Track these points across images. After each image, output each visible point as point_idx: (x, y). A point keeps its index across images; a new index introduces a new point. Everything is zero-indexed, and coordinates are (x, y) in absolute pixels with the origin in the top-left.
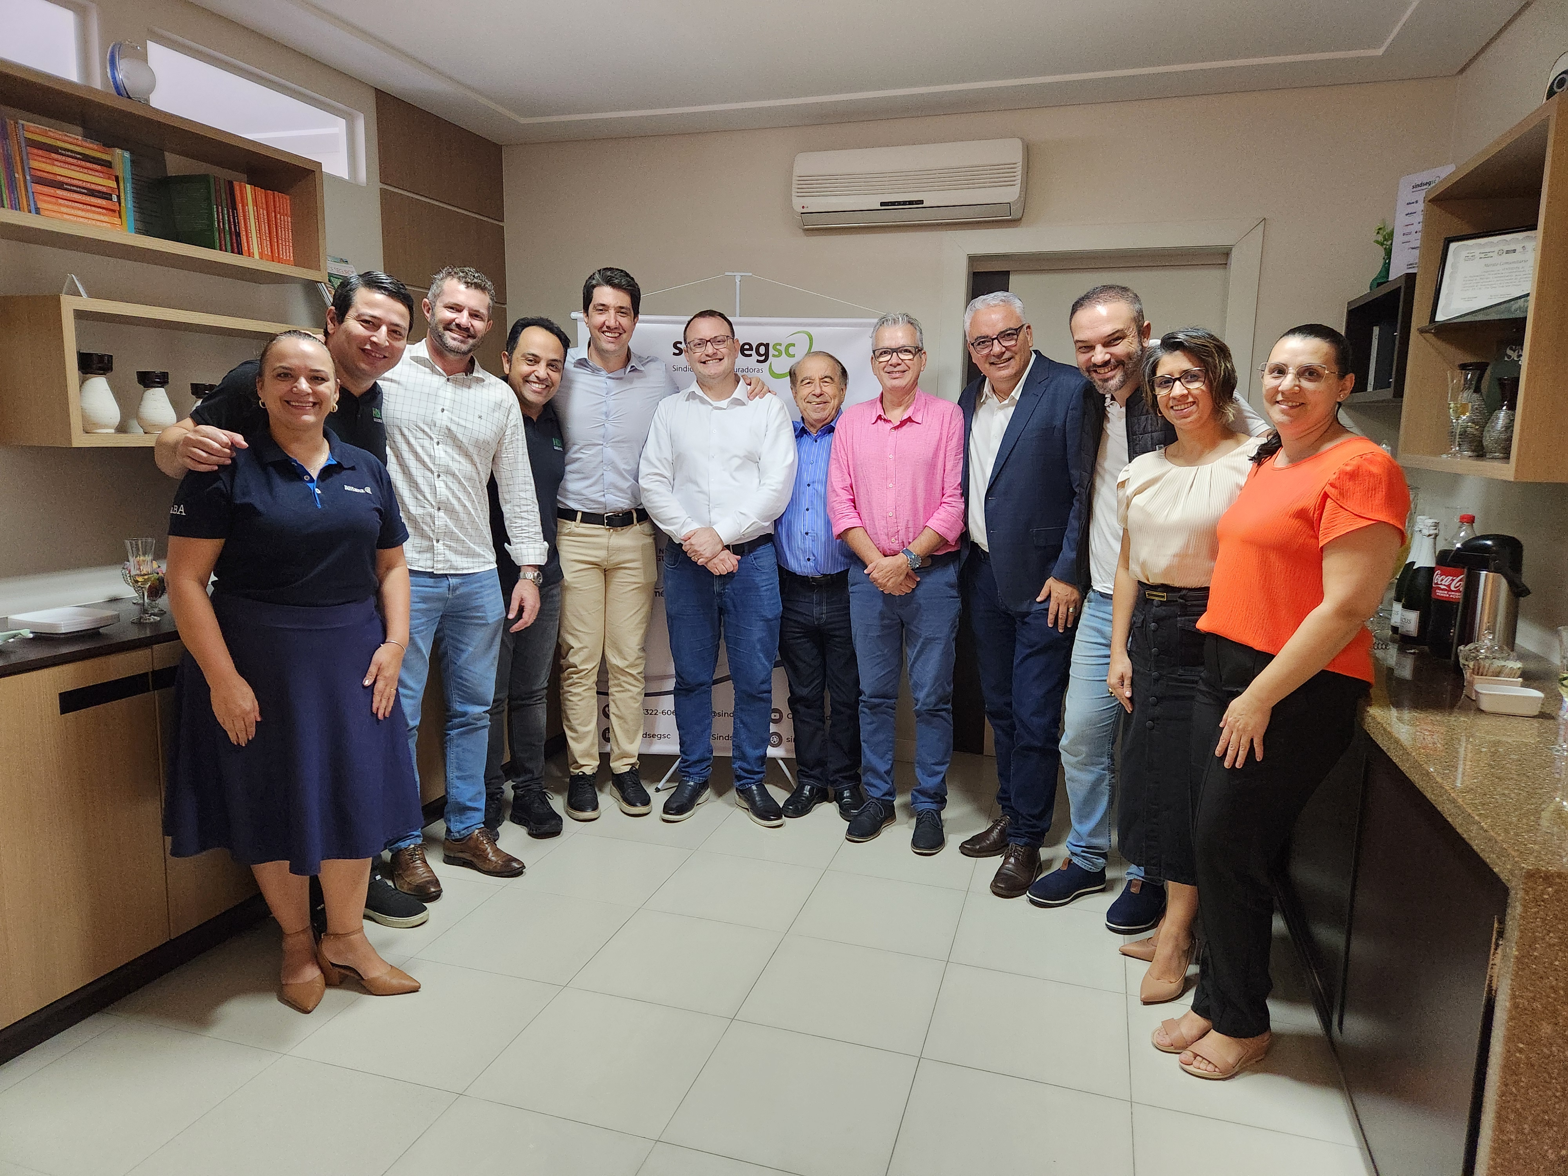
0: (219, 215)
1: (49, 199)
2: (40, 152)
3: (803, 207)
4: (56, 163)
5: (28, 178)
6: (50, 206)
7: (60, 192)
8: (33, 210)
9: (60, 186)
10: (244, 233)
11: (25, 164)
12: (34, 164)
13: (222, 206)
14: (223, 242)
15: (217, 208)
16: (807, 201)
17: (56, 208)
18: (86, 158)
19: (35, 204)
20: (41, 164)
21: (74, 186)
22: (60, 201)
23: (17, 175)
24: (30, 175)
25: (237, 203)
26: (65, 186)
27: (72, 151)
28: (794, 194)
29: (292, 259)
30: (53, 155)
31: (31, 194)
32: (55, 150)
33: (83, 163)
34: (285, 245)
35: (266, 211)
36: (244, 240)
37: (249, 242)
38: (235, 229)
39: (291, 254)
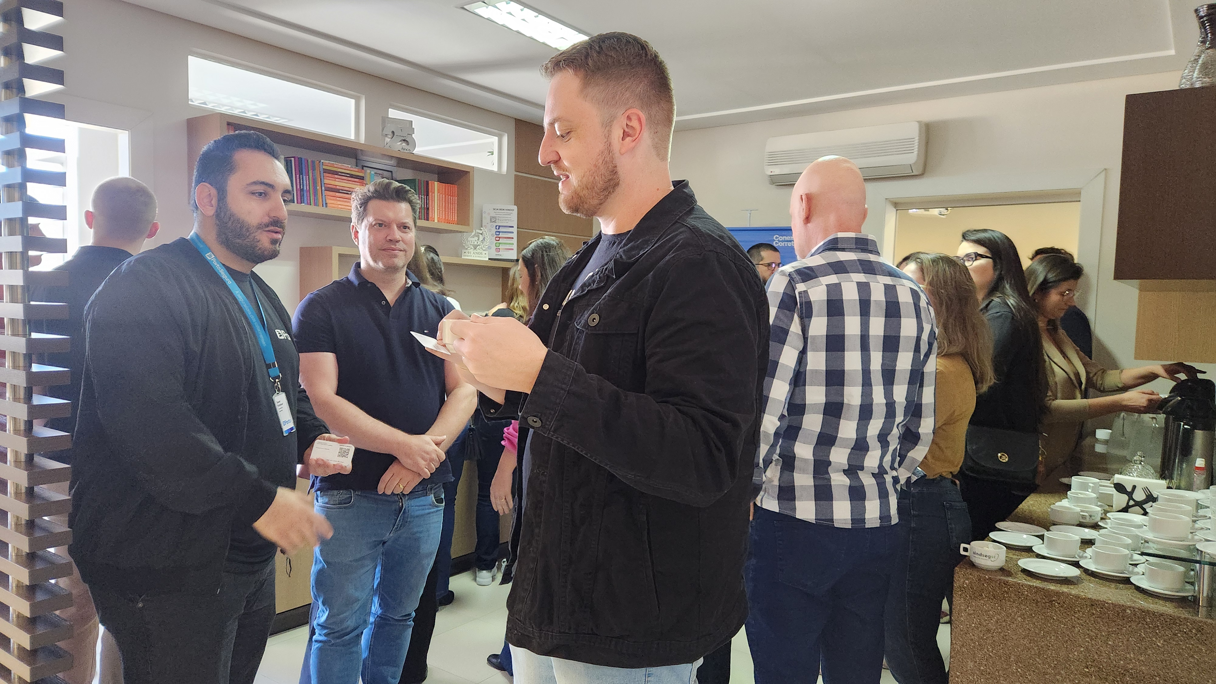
1: (332, 198)
2: (330, 175)
3: (772, 172)
4: (337, 180)
5: (323, 188)
6: (332, 202)
7: (338, 194)
8: (324, 205)
9: (338, 191)
10: (431, 208)
11: (322, 181)
12: (326, 181)
16: (772, 168)
17: (335, 202)
18: (352, 176)
19: (326, 201)
20: (330, 181)
21: (345, 190)
22: (337, 198)
23: (318, 188)
24: (325, 187)
25: (430, 193)
26: (341, 191)
27: (345, 173)
28: (766, 164)
29: (456, 220)
30: (336, 176)
31: (324, 195)
32: (336, 173)
33: (350, 179)
34: (453, 213)
35: (444, 195)
36: (431, 212)
37: (433, 213)
38: (427, 206)
39: (456, 217)
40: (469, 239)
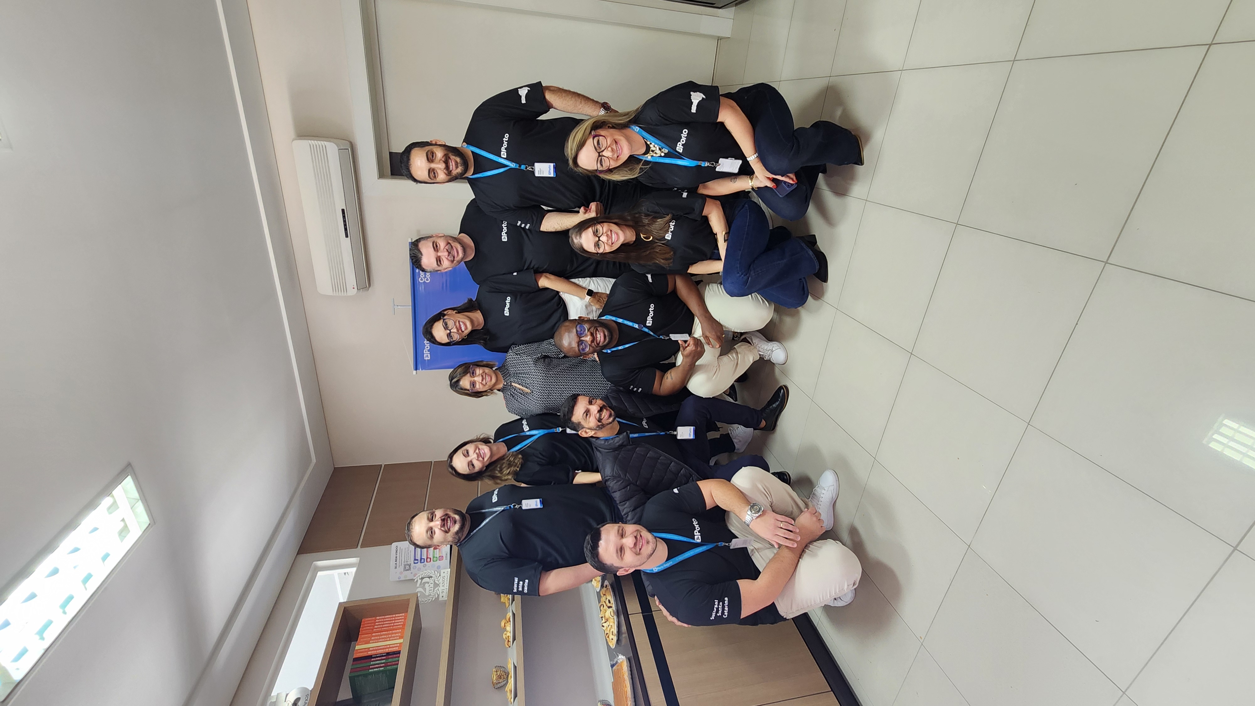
0: (376, 666)
3: (354, 288)
10: (387, 650)
13: (370, 666)
14: (393, 663)
15: (372, 669)
16: (349, 287)
25: (368, 655)
28: (345, 295)
29: (403, 614)
34: (395, 620)
35: (373, 634)
36: (392, 649)
37: (393, 646)
38: (384, 656)
39: (401, 615)
40: (427, 594)
